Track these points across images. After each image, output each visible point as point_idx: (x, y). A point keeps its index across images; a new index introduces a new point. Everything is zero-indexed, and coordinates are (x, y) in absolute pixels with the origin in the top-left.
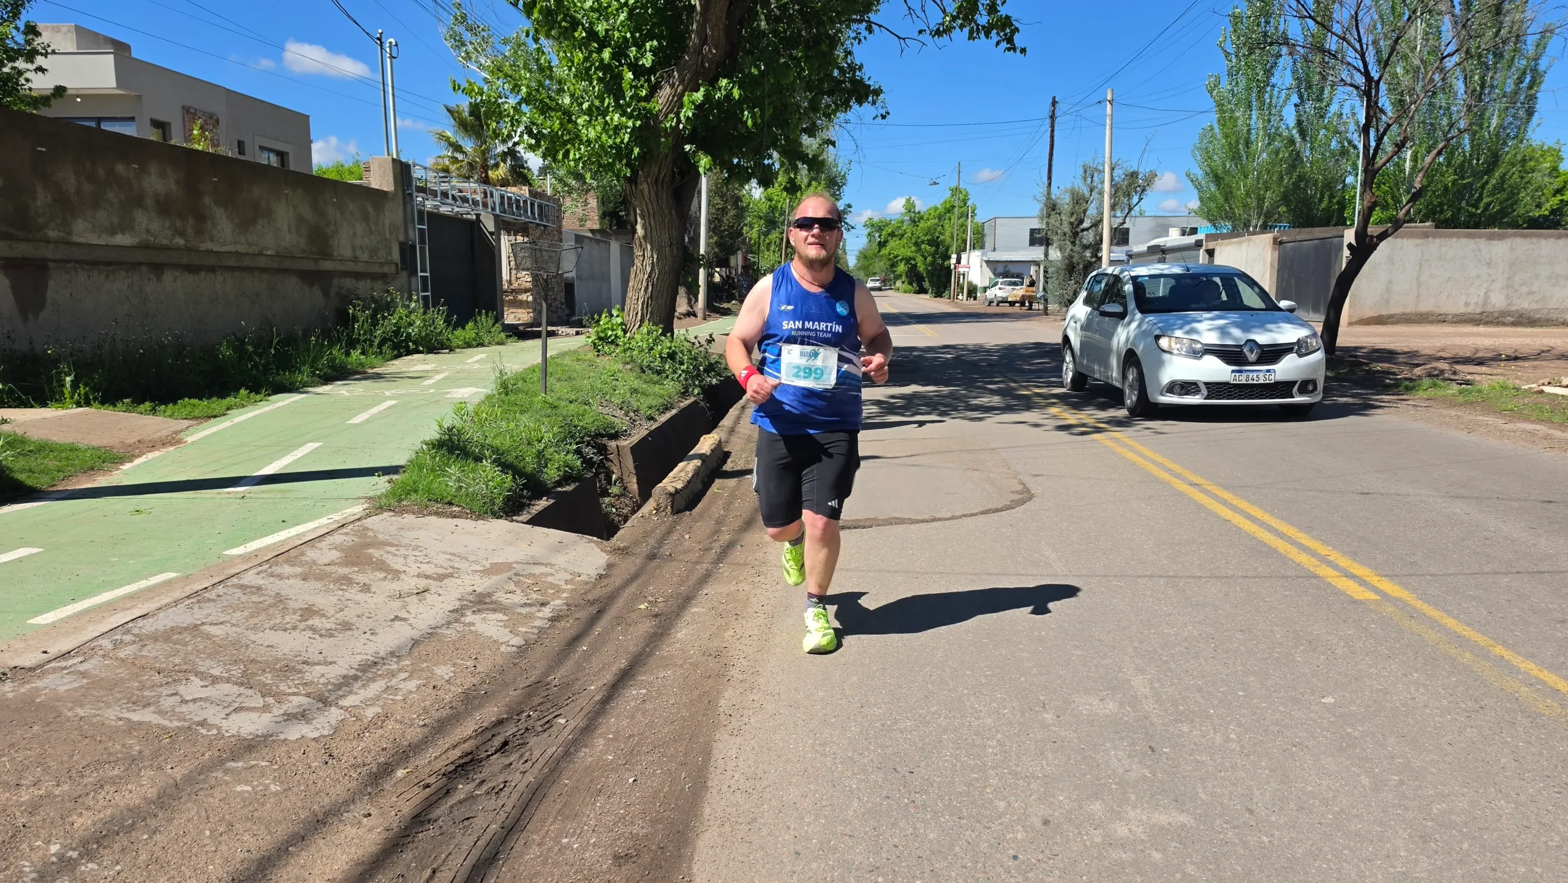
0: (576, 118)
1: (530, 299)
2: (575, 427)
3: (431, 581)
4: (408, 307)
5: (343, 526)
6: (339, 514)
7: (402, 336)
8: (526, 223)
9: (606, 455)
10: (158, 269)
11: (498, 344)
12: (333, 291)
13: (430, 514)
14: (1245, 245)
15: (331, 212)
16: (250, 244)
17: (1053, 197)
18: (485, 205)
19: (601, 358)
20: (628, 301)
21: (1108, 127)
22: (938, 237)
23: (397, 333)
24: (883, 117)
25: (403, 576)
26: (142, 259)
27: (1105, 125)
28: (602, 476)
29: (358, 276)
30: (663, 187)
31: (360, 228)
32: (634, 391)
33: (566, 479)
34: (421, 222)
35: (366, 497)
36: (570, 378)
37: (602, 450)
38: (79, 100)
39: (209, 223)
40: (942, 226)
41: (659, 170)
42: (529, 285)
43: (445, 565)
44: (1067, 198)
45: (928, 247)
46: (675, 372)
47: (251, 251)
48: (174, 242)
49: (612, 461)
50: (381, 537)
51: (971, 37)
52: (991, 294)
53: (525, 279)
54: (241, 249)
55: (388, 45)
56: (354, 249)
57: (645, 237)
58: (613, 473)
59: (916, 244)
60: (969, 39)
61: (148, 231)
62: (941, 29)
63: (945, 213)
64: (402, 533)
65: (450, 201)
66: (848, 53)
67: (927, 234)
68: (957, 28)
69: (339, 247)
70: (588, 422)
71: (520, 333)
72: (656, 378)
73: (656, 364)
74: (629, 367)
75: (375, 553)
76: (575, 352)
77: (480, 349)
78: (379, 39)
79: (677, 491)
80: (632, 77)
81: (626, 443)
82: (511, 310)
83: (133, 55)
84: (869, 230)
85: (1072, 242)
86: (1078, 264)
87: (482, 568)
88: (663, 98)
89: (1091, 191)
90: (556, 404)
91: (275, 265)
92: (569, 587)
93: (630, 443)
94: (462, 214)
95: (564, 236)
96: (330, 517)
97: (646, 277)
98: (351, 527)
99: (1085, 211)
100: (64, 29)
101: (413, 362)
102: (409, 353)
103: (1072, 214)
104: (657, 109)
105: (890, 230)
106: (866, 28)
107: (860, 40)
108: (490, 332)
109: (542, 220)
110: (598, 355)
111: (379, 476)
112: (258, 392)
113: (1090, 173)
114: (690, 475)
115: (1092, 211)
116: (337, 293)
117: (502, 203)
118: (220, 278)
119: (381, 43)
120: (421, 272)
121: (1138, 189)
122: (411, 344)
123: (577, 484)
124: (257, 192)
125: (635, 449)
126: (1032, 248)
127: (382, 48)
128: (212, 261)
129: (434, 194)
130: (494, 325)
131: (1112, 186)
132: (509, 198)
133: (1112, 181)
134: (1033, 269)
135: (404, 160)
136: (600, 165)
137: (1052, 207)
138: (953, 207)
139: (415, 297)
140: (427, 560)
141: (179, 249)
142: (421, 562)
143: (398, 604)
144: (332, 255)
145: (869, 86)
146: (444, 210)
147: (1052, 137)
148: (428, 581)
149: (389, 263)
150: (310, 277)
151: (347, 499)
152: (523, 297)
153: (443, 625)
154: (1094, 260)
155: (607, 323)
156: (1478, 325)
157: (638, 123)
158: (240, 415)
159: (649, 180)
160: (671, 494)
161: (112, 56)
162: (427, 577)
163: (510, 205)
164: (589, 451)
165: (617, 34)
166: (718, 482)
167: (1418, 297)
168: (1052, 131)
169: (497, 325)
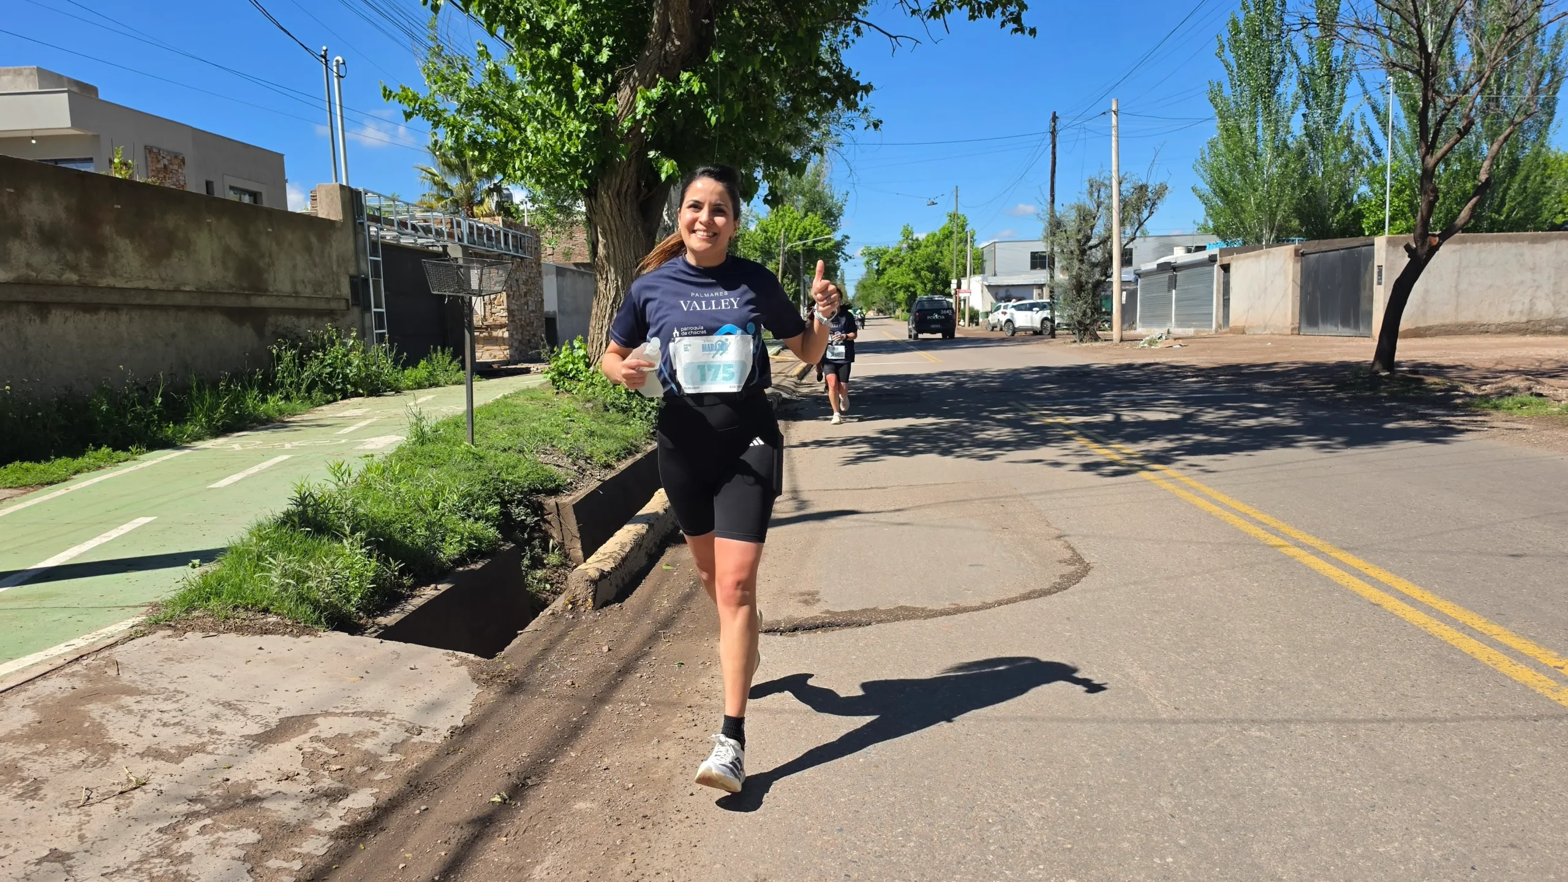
0: (526, 126)
1: (506, 335)
2: (503, 482)
3: (160, 763)
4: (344, 344)
5: (77, 659)
6: (90, 636)
7: (338, 378)
8: (500, 255)
9: (542, 515)
10: (42, 309)
11: (455, 383)
12: (269, 330)
13: (229, 630)
14: (1263, 257)
15: (265, 243)
16: (163, 280)
17: (1058, 214)
18: (451, 235)
19: (558, 396)
20: (591, 330)
21: (1114, 139)
22: (937, 263)
23: (330, 374)
24: (876, 126)
25: (117, 757)
26: (21, 297)
27: (1111, 136)
28: (537, 542)
29: (299, 313)
30: (626, 201)
31: (301, 260)
32: (592, 434)
33: (473, 554)
34: (374, 253)
35: (151, 604)
36: (515, 420)
37: (538, 509)
38: (34, 142)
39: (111, 256)
40: (941, 252)
41: (622, 181)
42: (505, 320)
43: (204, 728)
44: (1073, 215)
45: (928, 274)
46: (643, 410)
47: (164, 286)
48: (64, 277)
49: (549, 523)
50: (126, 677)
51: (972, 17)
52: (993, 318)
53: (500, 314)
54: (152, 285)
55: (334, 63)
56: (294, 283)
57: (607, 258)
58: (553, 538)
59: (915, 271)
60: (970, 19)
61: (28, 265)
62: (937, 8)
63: (944, 240)
64: (167, 666)
65: (409, 231)
66: (834, 51)
67: (926, 261)
68: (956, 8)
69: (275, 280)
70: (522, 474)
71: (488, 371)
72: (621, 417)
73: (622, 400)
74: (589, 405)
75: (94, 709)
76: (534, 390)
77: (433, 390)
78: (322, 56)
79: (603, 575)
80: (583, 75)
81: (567, 500)
82: (486, 348)
83: (100, 97)
84: (866, 259)
85: (1080, 261)
86: (1087, 283)
87: (261, 731)
88: (622, 99)
89: (1098, 207)
90: (482, 454)
91: (196, 302)
92: (395, 757)
93: (573, 500)
94: (428, 246)
95: (543, 269)
96: (72, 642)
97: (611, 302)
98: (89, 661)
99: (1092, 229)
100: (26, 72)
101: (346, 407)
102: (345, 397)
103: (1079, 231)
104: (614, 110)
105: (887, 259)
106: (854, 31)
107: (848, 44)
108: (446, 371)
109: (518, 252)
110: (557, 393)
111: (194, 567)
112: (126, 450)
113: (1096, 187)
114: (627, 549)
115: (1099, 230)
116: (274, 333)
117: (471, 233)
118: (124, 317)
119: (326, 61)
120: (376, 307)
121: (1148, 203)
122: (349, 386)
123: (486, 562)
124: (172, 221)
125: (578, 507)
126: (1034, 271)
127: (327, 67)
128: (115, 298)
129: (391, 223)
130: (450, 363)
131: (1120, 201)
132: (479, 229)
133: (1120, 194)
134: (1036, 292)
135: (353, 187)
136: (552, 177)
137: (1056, 226)
138: (951, 233)
139: (354, 334)
140: (176, 720)
141: (70, 285)
142: (165, 725)
143: (76, 817)
144: (267, 290)
145: (858, 82)
146: (405, 241)
147: (1054, 153)
148: (152, 764)
149: (338, 298)
150: (238, 315)
151: (123, 608)
152: (499, 333)
153: (131, 864)
154: (1103, 278)
155: (567, 356)
156: (1524, 334)
157: (593, 128)
158: (87, 479)
159: (610, 193)
160: (594, 582)
161: (66, 95)
162: (158, 754)
163: (480, 235)
164: (519, 512)
165: (566, 28)
166: (670, 553)
167: (1457, 306)
168: (1054, 147)
169: (454, 363)
